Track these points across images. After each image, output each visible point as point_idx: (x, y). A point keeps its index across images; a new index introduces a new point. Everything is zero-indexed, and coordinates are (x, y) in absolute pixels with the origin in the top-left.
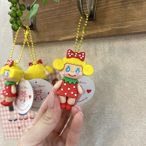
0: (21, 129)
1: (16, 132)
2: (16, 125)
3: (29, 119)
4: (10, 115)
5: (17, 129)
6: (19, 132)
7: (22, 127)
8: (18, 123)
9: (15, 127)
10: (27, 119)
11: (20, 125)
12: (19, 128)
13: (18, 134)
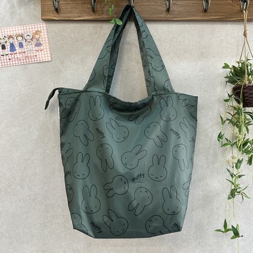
0: (11, 60)
1: (7, 62)
2: (8, 58)
3: (18, 54)
4: (2, 52)
5: (8, 60)
6: (10, 62)
7: (12, 59)
8: (9, 56)
9: (6, 59)
10: (16, 53)
11: (10, 58)
12: (10, 59)
13: (9, 63)
